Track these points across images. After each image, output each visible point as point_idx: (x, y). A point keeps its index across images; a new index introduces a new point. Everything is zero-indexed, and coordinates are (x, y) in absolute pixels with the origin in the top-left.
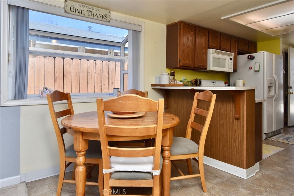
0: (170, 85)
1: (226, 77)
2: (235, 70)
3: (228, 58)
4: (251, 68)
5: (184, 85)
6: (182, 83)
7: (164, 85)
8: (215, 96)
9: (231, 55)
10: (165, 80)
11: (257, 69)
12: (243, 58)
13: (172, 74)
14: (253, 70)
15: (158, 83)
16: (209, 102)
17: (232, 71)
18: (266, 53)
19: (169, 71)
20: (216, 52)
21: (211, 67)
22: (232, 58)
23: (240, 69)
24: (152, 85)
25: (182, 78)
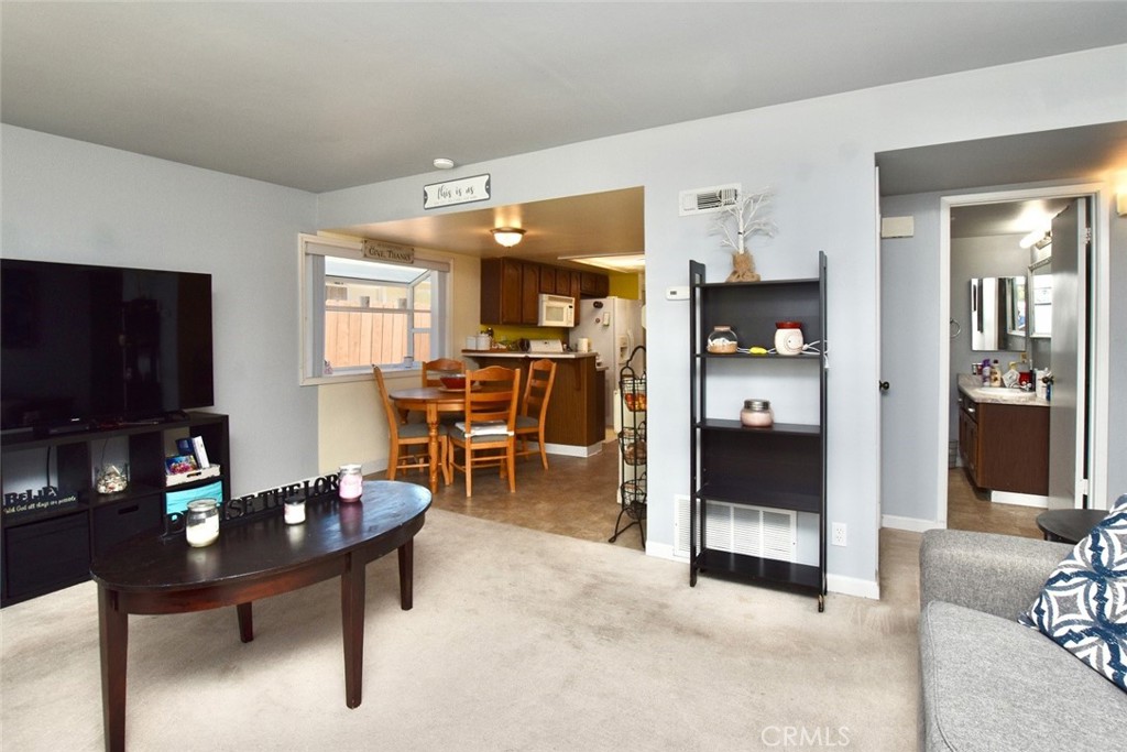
0: (491, 351)
1: (564, 334)
2: (577, 323)
3: (566, 305)
4: (598, 321)
5: (509, 350)
6: (504, 347)
7: (482, 352)
8: (554, 365)
9: (571, 301)
10: (483, 343)
11: (606, 323)
12: (588, 304)
13: (491, 333)
14: (600, 324)
15: (474, 349)
16: (548, 373)
17: (572, 325)
18: (617, 299)
19: (483, 328)
20: (550, 299)
21: (546, 322)
22: (573, 305)
23: (583, 322)
24: (464, 351)
25: (503, 339)
